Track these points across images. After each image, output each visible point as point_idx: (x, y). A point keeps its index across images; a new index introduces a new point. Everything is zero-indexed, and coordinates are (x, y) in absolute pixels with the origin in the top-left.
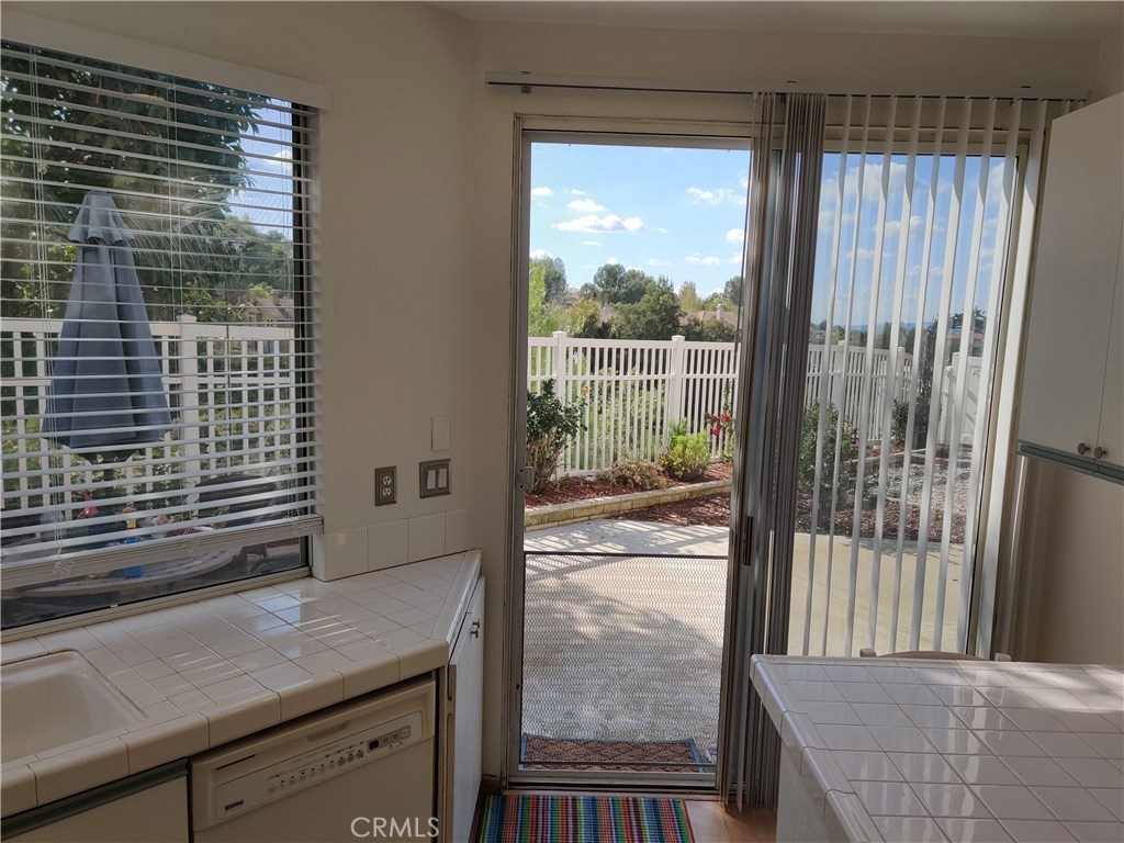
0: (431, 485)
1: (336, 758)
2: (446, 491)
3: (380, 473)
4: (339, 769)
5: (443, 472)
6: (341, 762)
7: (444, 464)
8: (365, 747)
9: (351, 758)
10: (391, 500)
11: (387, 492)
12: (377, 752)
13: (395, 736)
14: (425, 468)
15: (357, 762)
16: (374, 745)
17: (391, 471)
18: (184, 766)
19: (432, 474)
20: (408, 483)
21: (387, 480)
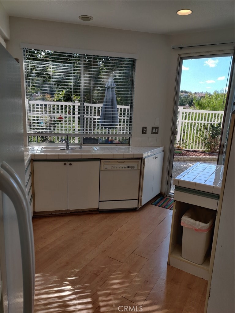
0: (154, 131)
1: (122, 167)
2: (157, 133)
3: (143, 128)
4: (122, 169)
5: (157, 129)
6: (123, 168)
7: (158, 128)
8: (127, 167)
9: (124, 168)
10: (145, 133)
11: (145, 132)
12: (129, 169)
13: (132, 167)
14: (153, 128)
15: (125, 169)
16: (128, 167)
17: (146, 128)
18: (99, 160)
19: (154, 129)
20: (149, 130)
21: (145, 129)
